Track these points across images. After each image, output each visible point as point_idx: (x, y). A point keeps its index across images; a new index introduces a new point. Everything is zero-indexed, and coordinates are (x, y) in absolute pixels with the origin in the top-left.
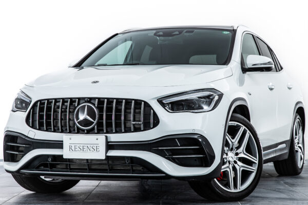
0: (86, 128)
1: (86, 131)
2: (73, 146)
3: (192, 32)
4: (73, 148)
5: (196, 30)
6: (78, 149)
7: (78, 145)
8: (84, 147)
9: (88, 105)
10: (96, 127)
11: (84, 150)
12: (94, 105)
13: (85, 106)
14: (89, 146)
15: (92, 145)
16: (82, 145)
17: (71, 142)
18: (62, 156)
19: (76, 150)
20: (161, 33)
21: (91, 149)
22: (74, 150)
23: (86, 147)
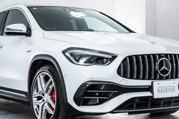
1: (165, 78)
2: (160, 89)
6: (163, 90)
7: (163, 88)
10: (170, 74)
11: (167, 91)
12: (168, 58)
13: (163, 60)
14: (169, 88)
15: (171, 88)
16: (166, 88)
17: (159, 86)
21: (171, 90)
22: (161, 91)
23: (168, 89)
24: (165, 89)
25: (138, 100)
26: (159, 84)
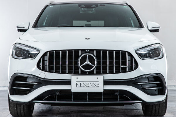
0: (88, 71)
1: (87, 73)
2: (79, 83)
3: (105, 6)
4: (79, 85)
5: (106, 5)
6: (83, 85)
7: (83, 83)
8: (88, 84)
9: (88, 55)
10: (95, 70)
11: (88, 86)
13: (87, 55)
14: (90, 82)
15: (93, 83)
16: (86, 83)
17: (78, 80)
18: (71, 90)
19: (81, 86)
20: (83, 6)
21: (93, 85)
22: (80, 86)
23: (89, 84)
24: (84, 84)
25: (58, 93)
26: (77, 78)
